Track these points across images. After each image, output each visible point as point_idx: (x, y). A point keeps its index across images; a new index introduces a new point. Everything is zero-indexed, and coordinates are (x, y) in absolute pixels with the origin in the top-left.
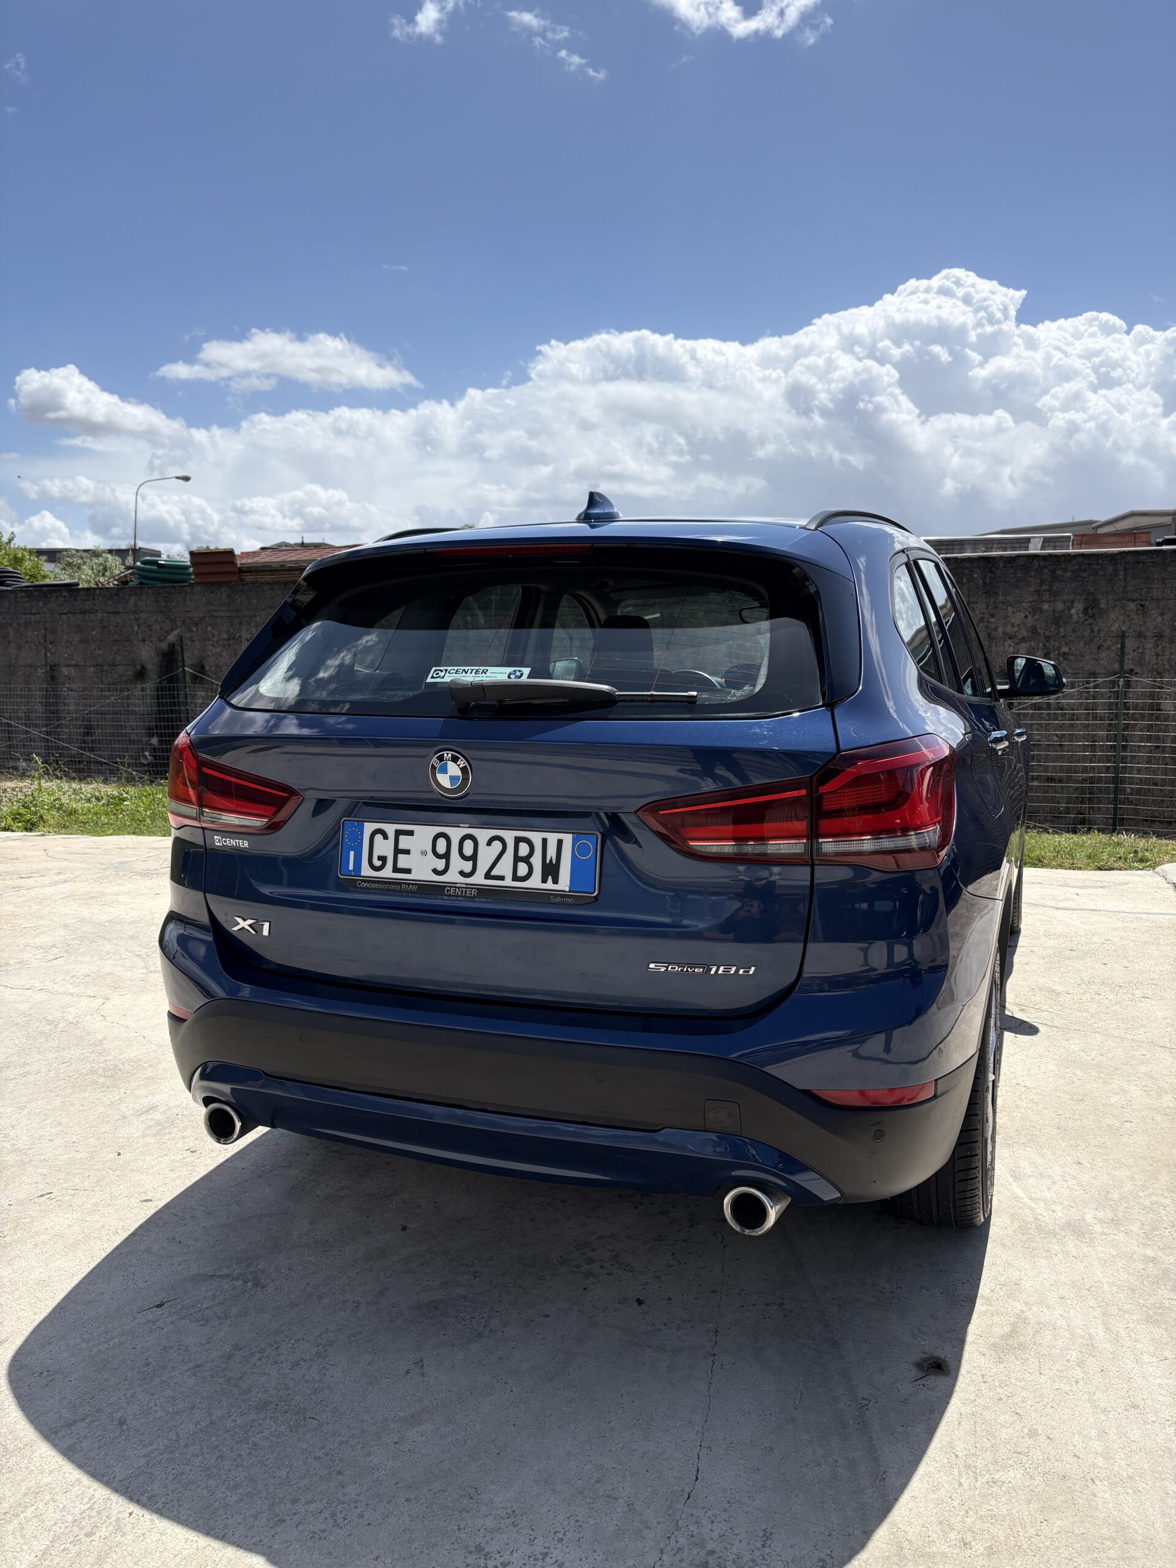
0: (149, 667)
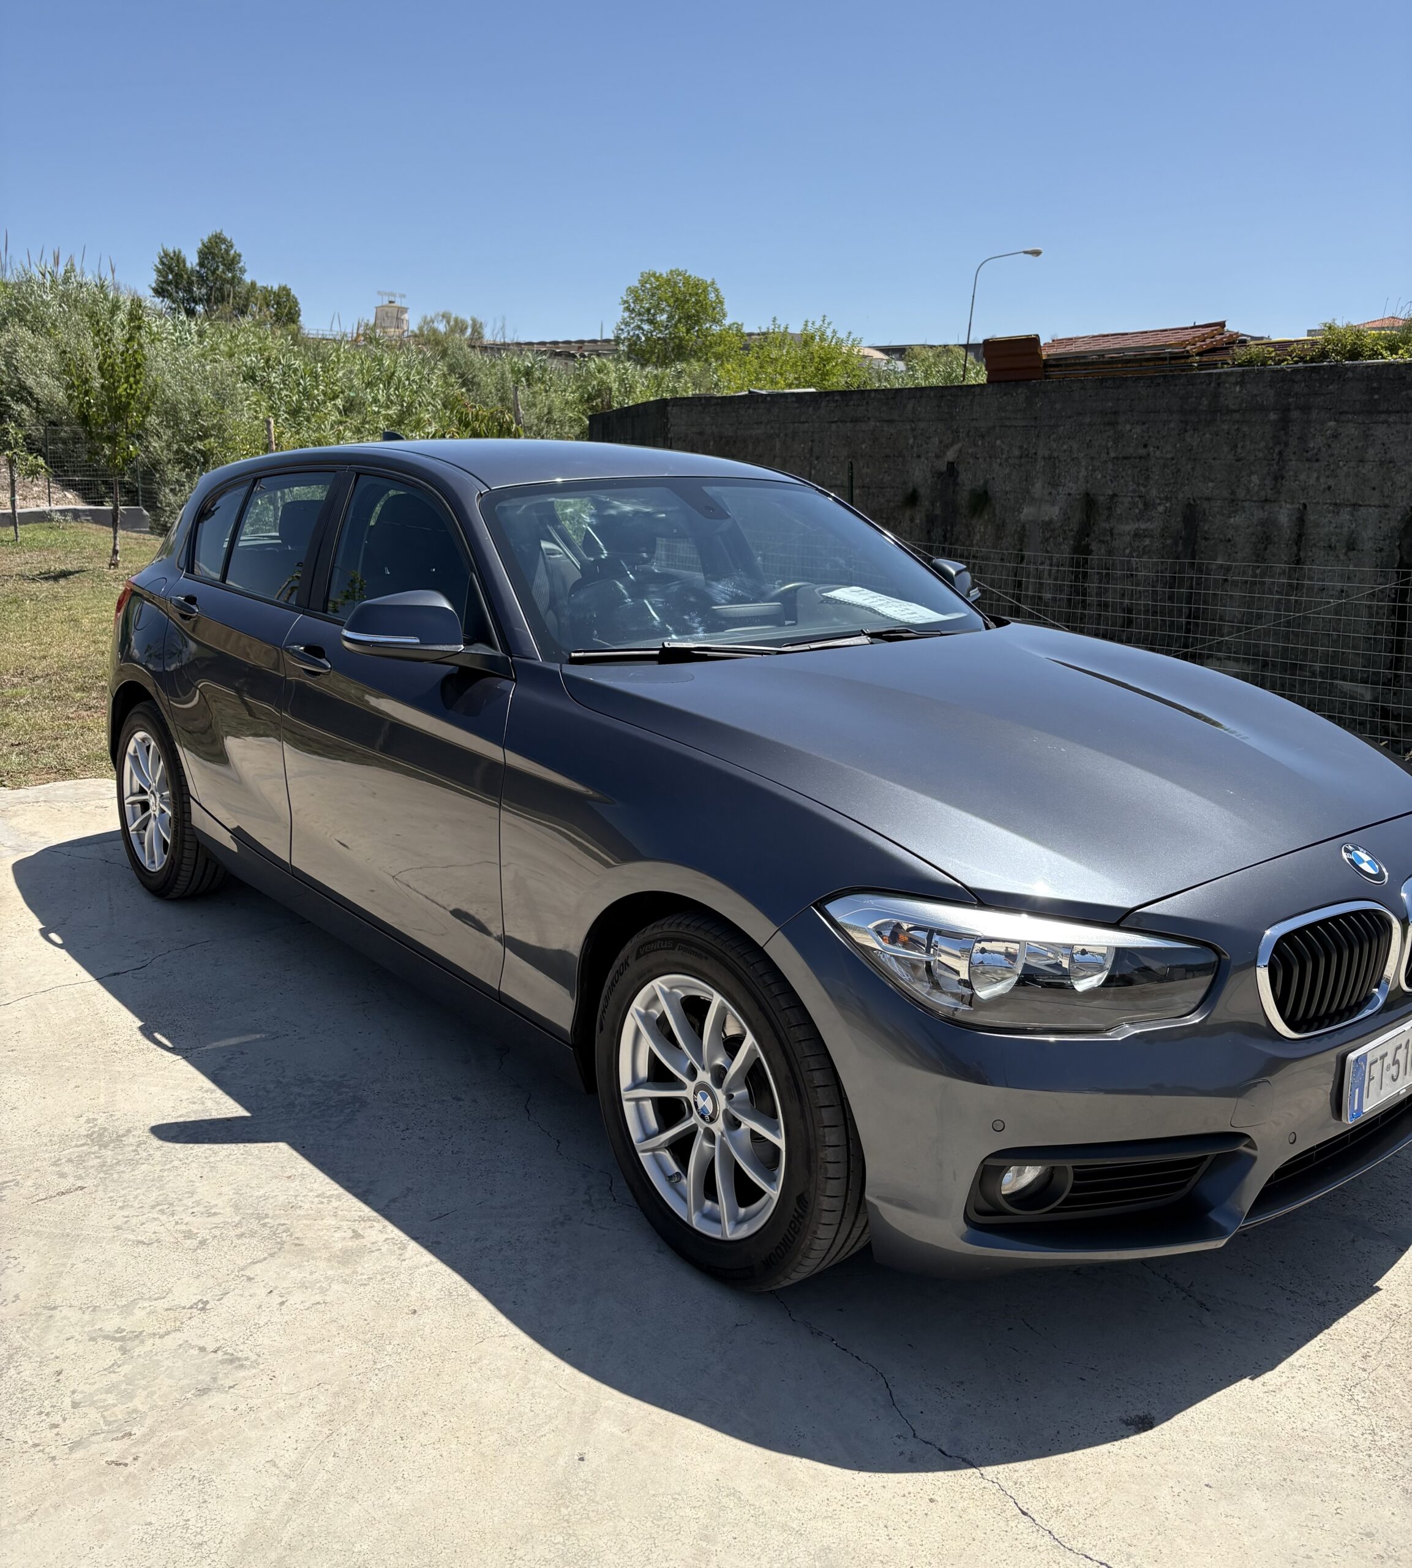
0: (923, 491)
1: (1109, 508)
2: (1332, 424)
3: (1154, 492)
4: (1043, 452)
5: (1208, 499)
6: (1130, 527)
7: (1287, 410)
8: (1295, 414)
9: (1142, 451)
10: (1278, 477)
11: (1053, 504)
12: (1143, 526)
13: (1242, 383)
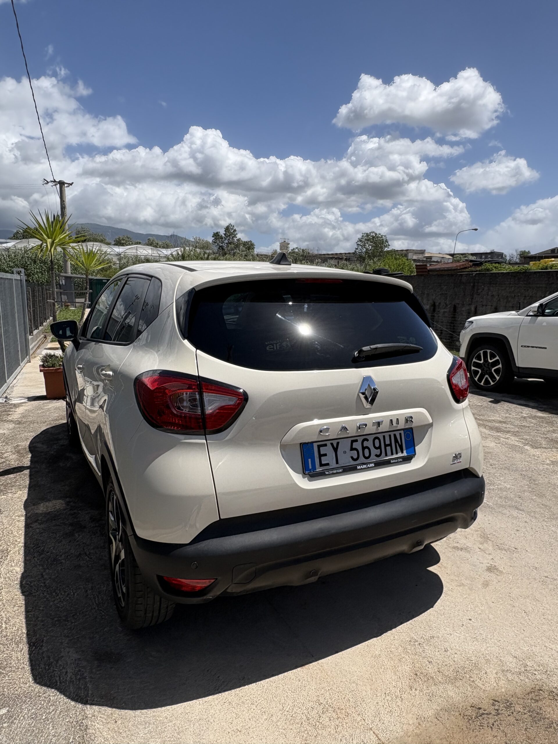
1: (439, 306)
2: (483, 286)
3: (448, 302)
4: (426, 292)
5: (459, 304)
6: (442, 311)
7: (474, 283)
8: (476, 284)
9: (446, 292)
10: (472, 299)
11: (428, 305)
12: (445, 310)
13: (466, 276)
